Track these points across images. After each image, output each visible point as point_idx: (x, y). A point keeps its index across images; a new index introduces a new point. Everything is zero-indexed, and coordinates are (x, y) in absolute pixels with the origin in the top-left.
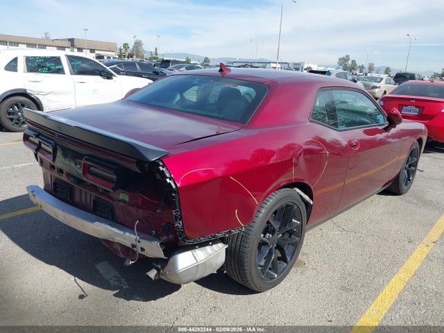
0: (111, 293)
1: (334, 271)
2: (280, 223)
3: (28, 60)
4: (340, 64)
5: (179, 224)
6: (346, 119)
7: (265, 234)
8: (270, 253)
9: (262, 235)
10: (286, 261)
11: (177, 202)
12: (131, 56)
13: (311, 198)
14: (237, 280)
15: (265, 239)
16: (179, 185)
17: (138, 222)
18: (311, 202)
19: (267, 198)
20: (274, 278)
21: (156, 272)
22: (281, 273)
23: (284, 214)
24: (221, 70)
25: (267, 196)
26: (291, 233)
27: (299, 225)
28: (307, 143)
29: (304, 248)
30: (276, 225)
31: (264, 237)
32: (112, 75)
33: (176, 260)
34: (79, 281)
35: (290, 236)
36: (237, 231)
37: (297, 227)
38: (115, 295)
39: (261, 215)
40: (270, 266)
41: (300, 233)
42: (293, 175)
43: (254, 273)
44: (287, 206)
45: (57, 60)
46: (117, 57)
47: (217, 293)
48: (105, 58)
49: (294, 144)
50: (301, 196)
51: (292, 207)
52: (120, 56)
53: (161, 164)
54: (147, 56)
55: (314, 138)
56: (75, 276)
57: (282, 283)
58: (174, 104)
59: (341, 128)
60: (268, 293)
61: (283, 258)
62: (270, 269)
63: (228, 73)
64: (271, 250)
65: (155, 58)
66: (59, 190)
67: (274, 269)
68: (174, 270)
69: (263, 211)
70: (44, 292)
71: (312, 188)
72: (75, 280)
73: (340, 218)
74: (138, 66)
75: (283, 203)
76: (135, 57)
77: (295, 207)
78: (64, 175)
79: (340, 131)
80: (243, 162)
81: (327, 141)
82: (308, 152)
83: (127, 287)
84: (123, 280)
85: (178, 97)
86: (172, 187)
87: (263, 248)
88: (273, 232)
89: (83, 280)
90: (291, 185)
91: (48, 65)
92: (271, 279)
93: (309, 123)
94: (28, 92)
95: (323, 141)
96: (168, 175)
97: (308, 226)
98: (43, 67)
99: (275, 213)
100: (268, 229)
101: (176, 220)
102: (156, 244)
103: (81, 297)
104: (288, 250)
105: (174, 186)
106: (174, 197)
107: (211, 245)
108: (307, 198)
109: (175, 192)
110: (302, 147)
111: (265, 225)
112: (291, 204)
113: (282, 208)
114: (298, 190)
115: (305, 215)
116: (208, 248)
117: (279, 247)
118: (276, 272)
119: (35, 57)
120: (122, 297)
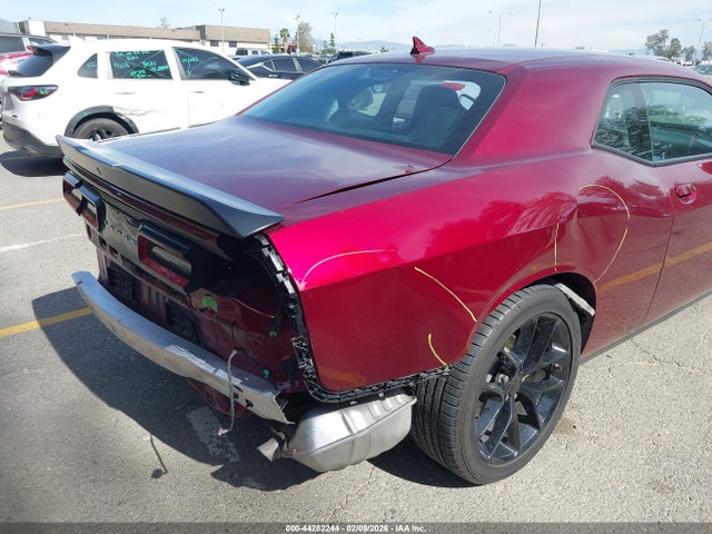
0: (207, 469)
1: (636, 445)
2: (525, 356)
3: (114, 57)
4: (650, 47)
5: (307, 365)
6: (663, 143)
7: (494, 375)
8: (505, 412)
9: (489, 377)
10: (535, 424)
11: (300, 322)
12: (292, 49)
13: (592, 303)
14: (435, 458)
15: (493, 387)
16: (301, 286)
17: (235, 352)
18: (592, 312)
19: (500, 307)
20: (512, 457)
21: (276, 445)
22: (526, 448)
23: (535, 336)
24: (415, 51)
25: (499, 301)
26: (549, 371)
27: (564, 356)
28: (587, 192)
29: (576, 396)
30: (517, 361)
31: (492, 381)
32: (248, 77)
33: (309, 427)
34: (158, 442)
35: (547, 378)
36: (433, 376)
37: (562, 359)
38: (214, 475)
39: (484, 342)
40: (504, 434)
41: (568, 370)
42: (555, 258)
43: (469, 453)
44: (541, 320)
45: (159, 57)
46: (271, 51)
47: (401, 480)
48: (250, 53)
49: (561, 194)
50: (570, 300)
51: (552, 322)
52: (275, 51)
53: (265, 242)
54: (317, 48)
55: (600, 182)
56: (152, 433)
57: (529, 466)
58: (327, 120)
59: (656, 160)
60: (499, 486)
61: (531, 419)
62: (504, 440)
63: (429, 56)
64: (507, 404)
65: (330, 51)
66: (118, 282)
67: (512, 439)
68: (306, 449)
69: (490, 332)
70: (95, 463)
71: (594, 283)
72: (152, 440)
73: (649, 337)
74: (297, 64)
75: (533, 316)
76: (298, 50)
77: (559, 322)
78: (119, 256)
79: (655, 166)
80: (466, 225)
81: (626, 186)
82: (587, 210)
83: (237, 460)
84: (232, 445)
85: (335, 107)
86: (286, 290)
87: (489, 402)
88: (511, 372)
89: (164, 441)
90: (552, 279)
91: (145, 64)
92: (507, 459)
93: (590, 151)
94: (116, 110)
95: (617, 186)
96: (279, 267)
97: (585, 355)
98: (138, 68)
99: (517, 333)
100: (499, 366)
101: (301, 356)
102: (270, 396)
103: (157, 474)
104: (541, 405)
105: (291, 290)
106: (292, 311)
107: (383, 399)
108: (582, 303)
109: (294, 301)
110: (575, 201)
111: (494, 358)
112: (550, 316)
113: (530, 326)
114: (565, 289)
115: (579, 336)
116: (375, 406)
117: (524, 399)
118: (516, 447)
119: (124, 53)
120: (224, 480)
